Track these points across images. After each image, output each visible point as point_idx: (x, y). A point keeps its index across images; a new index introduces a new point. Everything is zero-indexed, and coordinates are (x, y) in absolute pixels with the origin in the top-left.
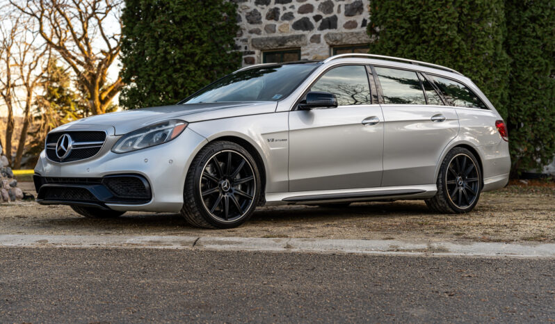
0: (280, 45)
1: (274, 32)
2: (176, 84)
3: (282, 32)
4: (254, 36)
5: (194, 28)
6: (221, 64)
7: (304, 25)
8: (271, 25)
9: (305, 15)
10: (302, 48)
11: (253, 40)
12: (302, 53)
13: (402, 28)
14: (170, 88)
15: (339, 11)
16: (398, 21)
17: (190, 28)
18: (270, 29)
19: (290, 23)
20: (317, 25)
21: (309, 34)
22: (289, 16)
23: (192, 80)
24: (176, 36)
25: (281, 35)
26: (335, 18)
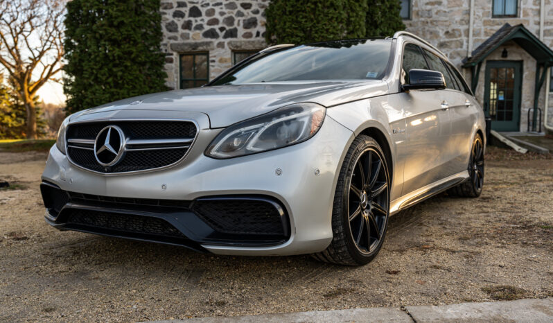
0: (194, 49)
1: (188, 38)
2: (116, 76)
3: (194, 39)
4: (172, 41)
5: (129, 31)
6: (152, 62)
7: (212, 34)
8: (186, 33)
9: (212, 27)
10: (210, 52)
11: (171, 45)
12: (210, 55)
13: (297, 36)
14: (110, 80)
15: (239, 25)
16: (295, 31)
17: (127, 31)
18: (185, 36)
19: (200, 33)
20: (222, 34)
21: (216, 41)
22: (200, 27)
23: (129, 73)
24: (115, 37)
25: (193, 41)
26: (236, 30)
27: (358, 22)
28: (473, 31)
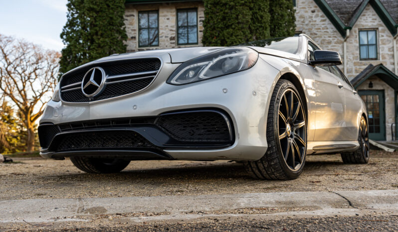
28: (347, 70)
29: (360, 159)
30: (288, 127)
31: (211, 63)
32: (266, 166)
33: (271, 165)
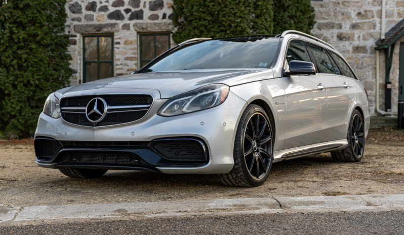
0: (98, 31)
1: (93, 20)
2: (20, 59)
3: (98, 21)
4: (76, 23)
5: (35, 14)
6: (56, 44)
7: (117, 16)
8: (90, 15)
9: (117, 8)
10: (115, 34)
11: (75, 26)
12: (115, 37)
13: (205, 20)
14: (15, 62)
15: (144, 6)
16: (202, 14)
17: (32, 13)
18: (89, 18)
19: (105, 14)
20: (127, 16)
21: (121, 23)
22: (104, 9)
23: (34, 56)
24: (21, 19)
25: (98, 23)
26: (141, 12)
27: (266, 6)
28: (386, 12)
29: (350, 157)
30: (254, 142)
31: (195, 97)
32: (234, 177)
33: (238, 177)
